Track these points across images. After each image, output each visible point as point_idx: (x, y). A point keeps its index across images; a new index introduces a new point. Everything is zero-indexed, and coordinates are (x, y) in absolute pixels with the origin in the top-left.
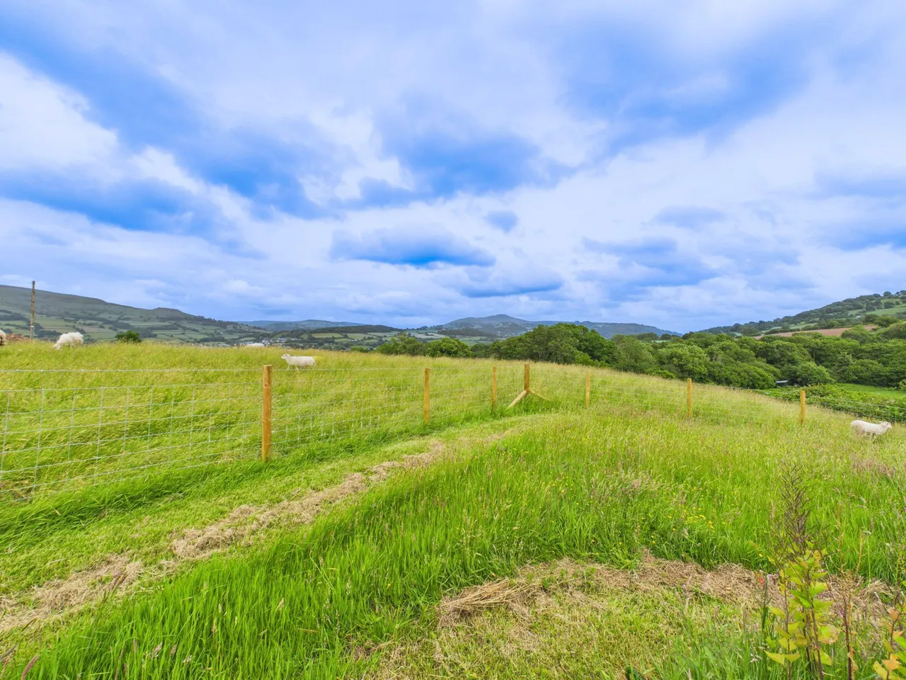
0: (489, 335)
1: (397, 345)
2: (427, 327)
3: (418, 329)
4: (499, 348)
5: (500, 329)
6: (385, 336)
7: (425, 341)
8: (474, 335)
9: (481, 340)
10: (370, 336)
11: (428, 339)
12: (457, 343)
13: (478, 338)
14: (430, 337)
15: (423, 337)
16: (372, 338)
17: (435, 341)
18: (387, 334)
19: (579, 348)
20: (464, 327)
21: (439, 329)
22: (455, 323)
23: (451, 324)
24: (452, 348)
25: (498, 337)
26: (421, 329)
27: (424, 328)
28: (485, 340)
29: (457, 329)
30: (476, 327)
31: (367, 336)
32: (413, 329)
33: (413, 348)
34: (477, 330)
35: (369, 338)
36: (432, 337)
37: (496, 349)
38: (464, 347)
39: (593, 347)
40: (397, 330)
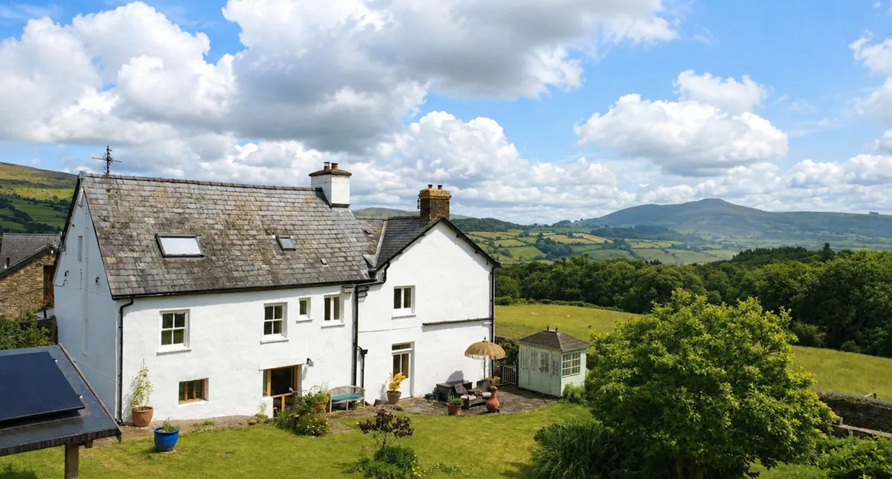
11: (573, 244)
14: (577, 240)
15: (566, 240)
20: (638, 223)
21: (593, 227)
29: (625, 226)
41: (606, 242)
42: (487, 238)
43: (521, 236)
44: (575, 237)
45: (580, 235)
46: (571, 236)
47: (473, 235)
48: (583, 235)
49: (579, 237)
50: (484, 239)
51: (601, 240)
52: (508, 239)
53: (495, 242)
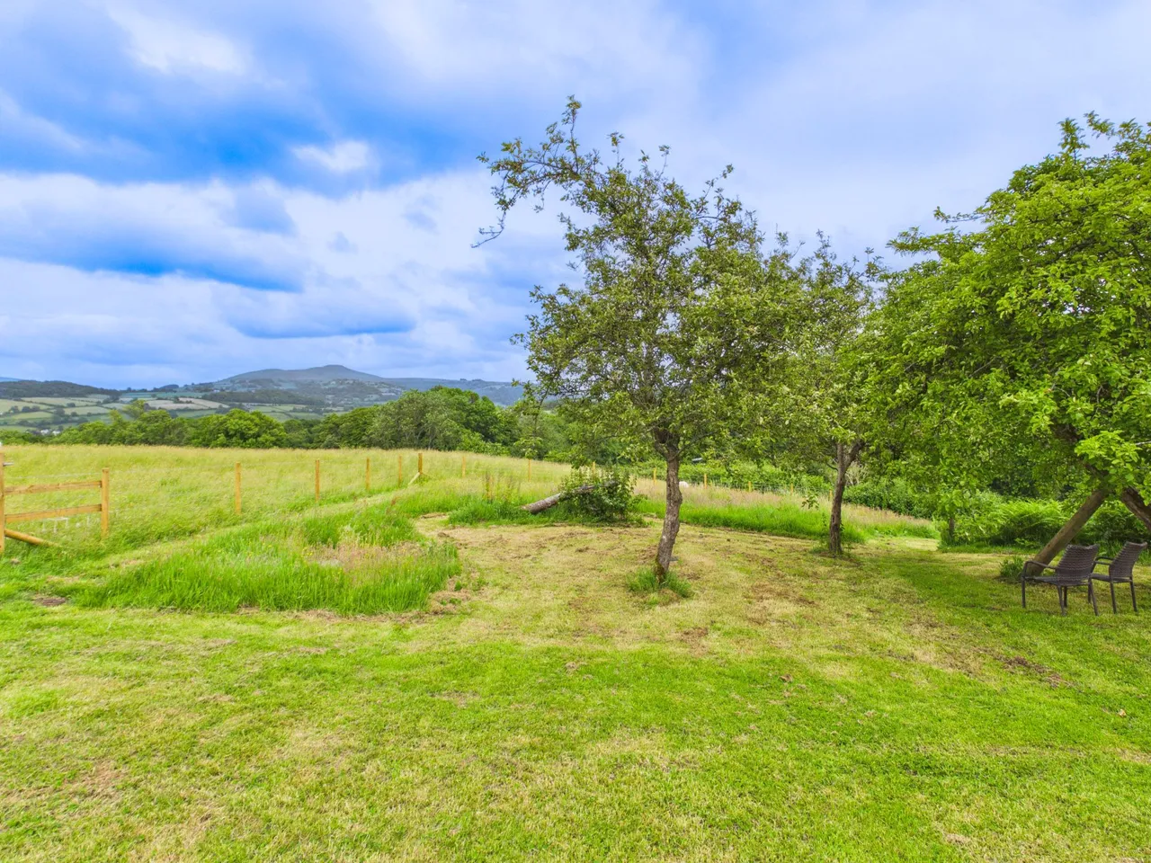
0: (310, 403)
1: (123, 425)
2: (176, 386)
3: (156, 390)
4: (338, 426)
5: (334, 391)
6: (72, 405)
7: (173, 413)
8: (281, 403)
9: (295, 410)
10: (31, 406)
11: (179, 410)
12: (257, 421)
13: (289, 408)
14: (183, 406)
15: (170, 405)
16: (35, 410)
17: (198, 413)
18: (77, 401)
19: (467, 425)
20: (259, 387)
21: (205, 390)
22: (241, 379)
23: (232, 380)
24: (250, 429)
25: (329, 405)
26: (164, 389)
27: (171, 389)
28: (303, 411)
29: (244, 390)
30: (285, 387)
31: (21, 405)
32: (145, 391)
33: (162, 432)
34: (285, 392)
35: (26, 410)
36: (189, 406)
37: (331, 428)
38: (270, 426)
39: (486, 423)
40: (103, 392)
41: (220, 407)
42: (51, 405)
43: (107, 402)
44: (181, 402)
45: (189, 400)
46: (177, 401)
47: (31, 402)
48: (192, 399)
49: (188, 402)
50: (47, 407)
51: (215, 405)
52: (87, 406)
53: (65, 410)
